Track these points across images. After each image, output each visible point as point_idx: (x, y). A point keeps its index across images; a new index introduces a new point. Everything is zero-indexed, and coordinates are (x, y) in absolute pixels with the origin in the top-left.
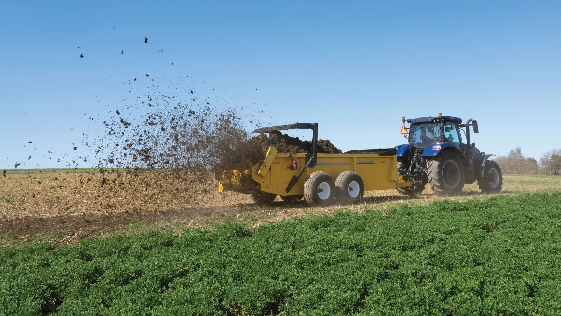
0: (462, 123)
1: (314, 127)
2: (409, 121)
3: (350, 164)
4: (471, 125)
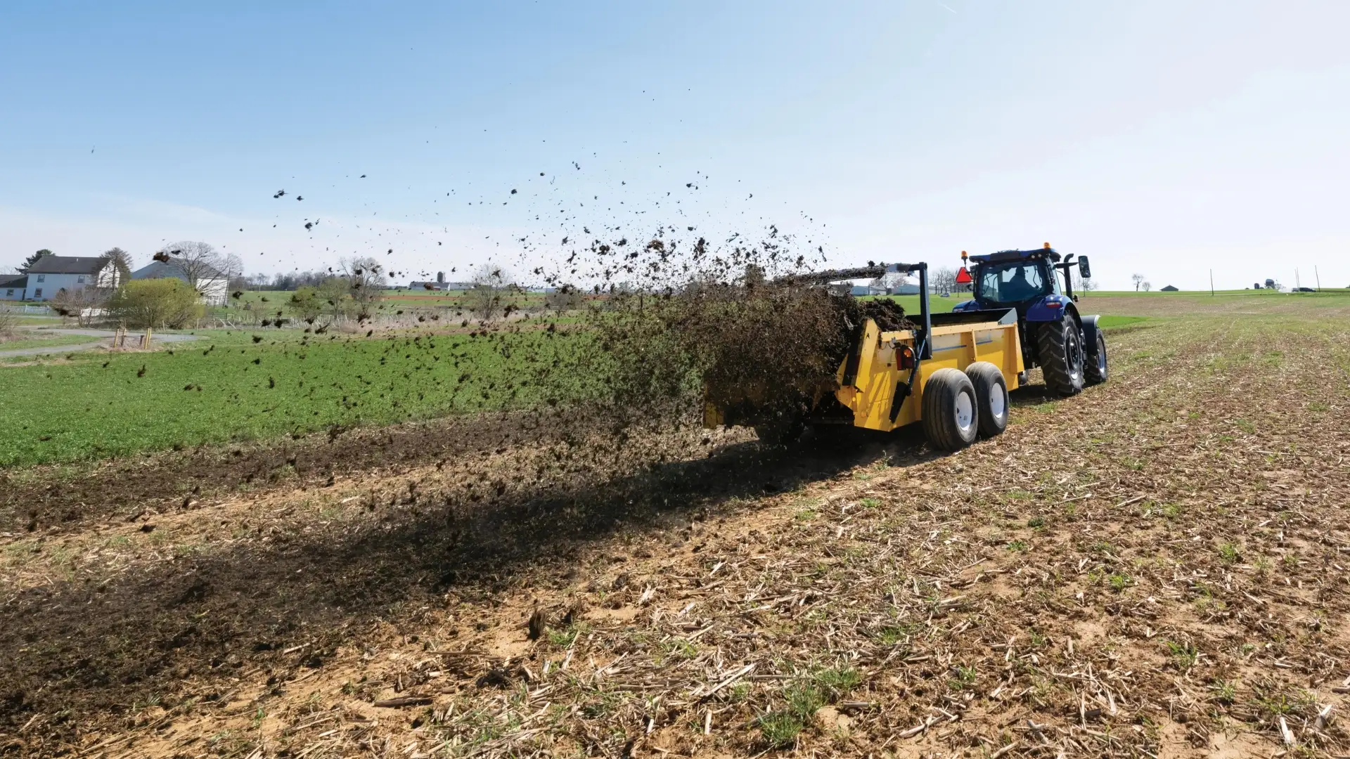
1: (922, 267)
2: (973, 259)
3: (966, 346)
4: (1074, 264)
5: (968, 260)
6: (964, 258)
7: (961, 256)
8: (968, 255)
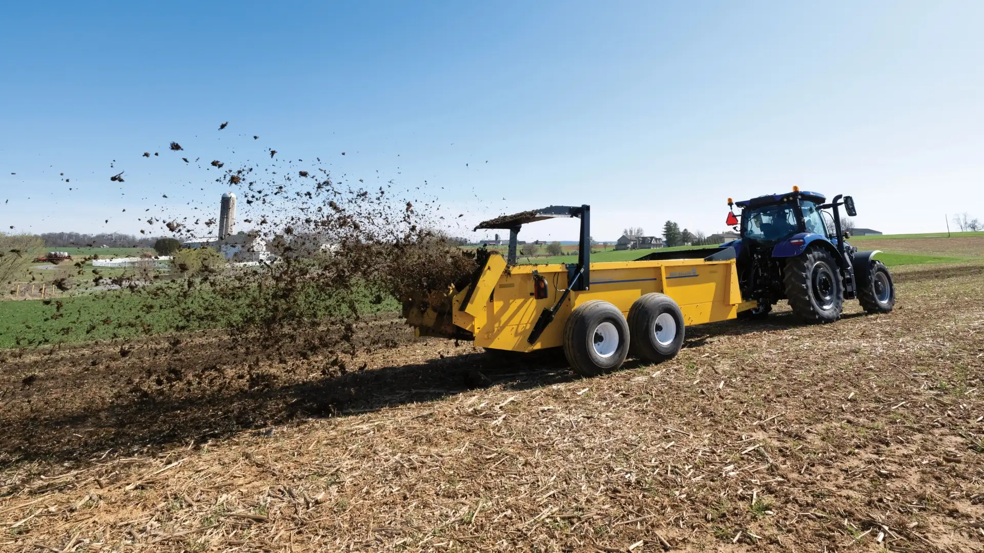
0: (827, 202)
1: (582, 212)
2: (739, 204)
3: (655, 279)
4: (841, 204)
5: (734, 206)
6: (730, 204)
7: (727, 202)
8: (734, 201)
